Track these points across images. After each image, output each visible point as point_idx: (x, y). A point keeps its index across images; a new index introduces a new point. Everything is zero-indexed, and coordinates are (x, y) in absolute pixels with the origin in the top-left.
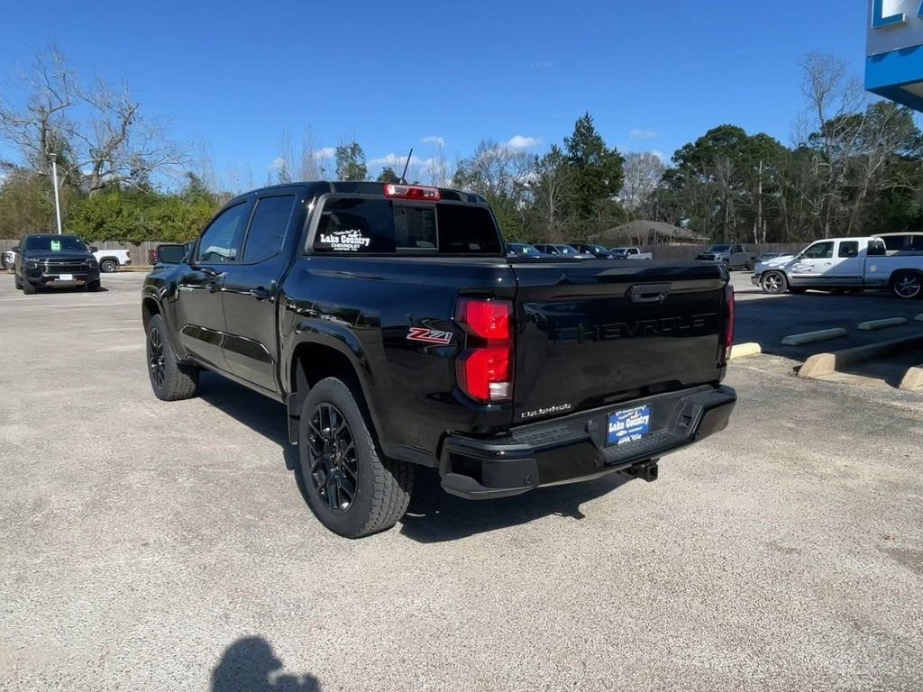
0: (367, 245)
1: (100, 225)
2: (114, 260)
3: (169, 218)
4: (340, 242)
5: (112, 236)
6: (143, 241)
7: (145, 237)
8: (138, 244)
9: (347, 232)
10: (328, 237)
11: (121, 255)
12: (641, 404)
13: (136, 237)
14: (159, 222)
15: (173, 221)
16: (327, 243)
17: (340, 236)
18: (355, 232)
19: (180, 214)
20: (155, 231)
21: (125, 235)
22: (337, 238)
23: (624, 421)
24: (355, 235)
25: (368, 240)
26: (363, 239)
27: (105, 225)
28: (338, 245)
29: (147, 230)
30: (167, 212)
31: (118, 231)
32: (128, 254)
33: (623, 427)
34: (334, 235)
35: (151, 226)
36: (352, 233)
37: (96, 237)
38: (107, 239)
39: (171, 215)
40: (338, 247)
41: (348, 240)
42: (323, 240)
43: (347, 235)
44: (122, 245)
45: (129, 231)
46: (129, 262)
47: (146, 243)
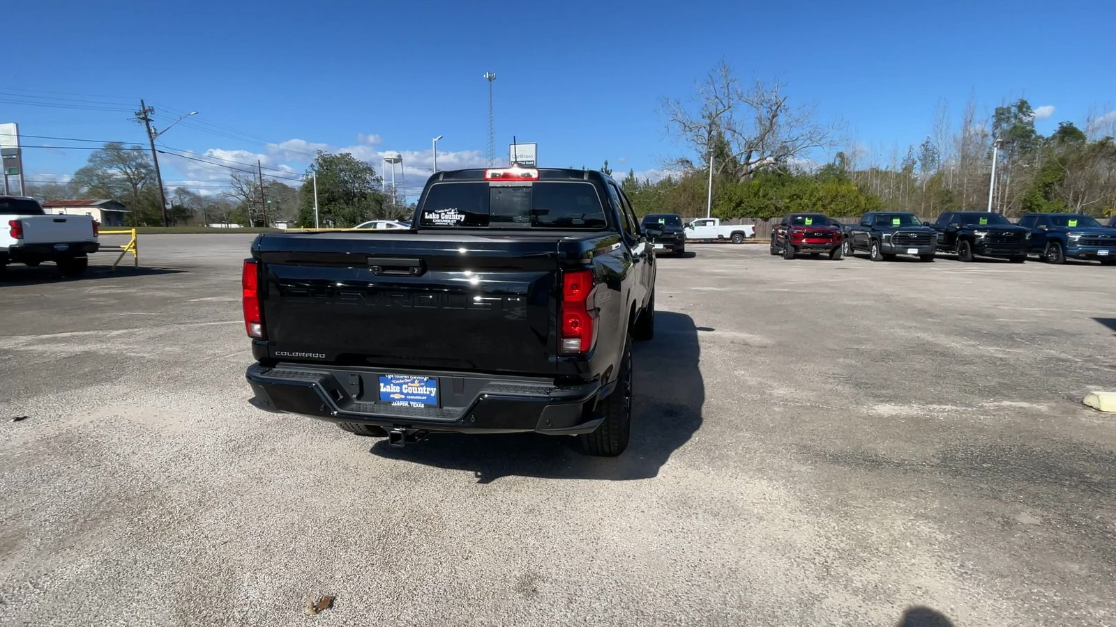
0: (462, 220)
1: (739, 204)
2: (742, 234)
3: (798, 197)
4: (440, 218)
5: (747, 213)
6: (771, 217)
7: (773, 213)
8: (766, 219)
9: (446, 210)
10: (430, 215)
11: (748, 229)
12: (424, 374)
13: (766, 214)
14: (787, 201)
15: (801, 199)
16: (429, 219)
17: (440, 214)
18: (453, 210)
19: (808, 193)
20: (783, 208)
21: (756, 213)
22: (438, 215)
23: (400, 385)
24: (453, 213)
25: (463, 217)
26: (459, 216)
27: (742, 205)
28: (439, 221)
29: (776, 208)
30: (797, 192)
31: (752, 210)
32: (753, 228)
33: (399, 391)
34: (436, 213)
35: (781, 204)
36: (450, 211)
37: (734, 215)
38: (743, 216)
39: (801, 194)
40: (439, 222)
41: (446, 217)
42: (426, 217)
43: (446, 213)
44: (754, 221)
45: (761, 209)
46: (753, 236)
47: (773, 218)
